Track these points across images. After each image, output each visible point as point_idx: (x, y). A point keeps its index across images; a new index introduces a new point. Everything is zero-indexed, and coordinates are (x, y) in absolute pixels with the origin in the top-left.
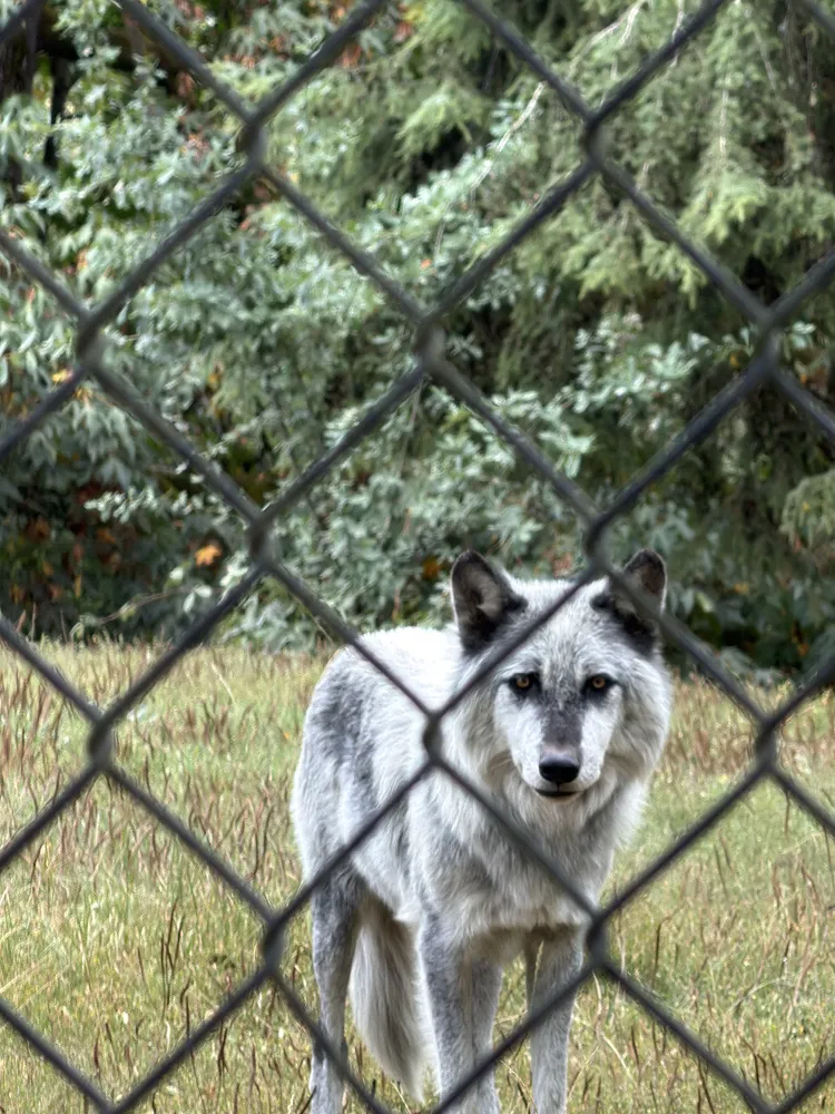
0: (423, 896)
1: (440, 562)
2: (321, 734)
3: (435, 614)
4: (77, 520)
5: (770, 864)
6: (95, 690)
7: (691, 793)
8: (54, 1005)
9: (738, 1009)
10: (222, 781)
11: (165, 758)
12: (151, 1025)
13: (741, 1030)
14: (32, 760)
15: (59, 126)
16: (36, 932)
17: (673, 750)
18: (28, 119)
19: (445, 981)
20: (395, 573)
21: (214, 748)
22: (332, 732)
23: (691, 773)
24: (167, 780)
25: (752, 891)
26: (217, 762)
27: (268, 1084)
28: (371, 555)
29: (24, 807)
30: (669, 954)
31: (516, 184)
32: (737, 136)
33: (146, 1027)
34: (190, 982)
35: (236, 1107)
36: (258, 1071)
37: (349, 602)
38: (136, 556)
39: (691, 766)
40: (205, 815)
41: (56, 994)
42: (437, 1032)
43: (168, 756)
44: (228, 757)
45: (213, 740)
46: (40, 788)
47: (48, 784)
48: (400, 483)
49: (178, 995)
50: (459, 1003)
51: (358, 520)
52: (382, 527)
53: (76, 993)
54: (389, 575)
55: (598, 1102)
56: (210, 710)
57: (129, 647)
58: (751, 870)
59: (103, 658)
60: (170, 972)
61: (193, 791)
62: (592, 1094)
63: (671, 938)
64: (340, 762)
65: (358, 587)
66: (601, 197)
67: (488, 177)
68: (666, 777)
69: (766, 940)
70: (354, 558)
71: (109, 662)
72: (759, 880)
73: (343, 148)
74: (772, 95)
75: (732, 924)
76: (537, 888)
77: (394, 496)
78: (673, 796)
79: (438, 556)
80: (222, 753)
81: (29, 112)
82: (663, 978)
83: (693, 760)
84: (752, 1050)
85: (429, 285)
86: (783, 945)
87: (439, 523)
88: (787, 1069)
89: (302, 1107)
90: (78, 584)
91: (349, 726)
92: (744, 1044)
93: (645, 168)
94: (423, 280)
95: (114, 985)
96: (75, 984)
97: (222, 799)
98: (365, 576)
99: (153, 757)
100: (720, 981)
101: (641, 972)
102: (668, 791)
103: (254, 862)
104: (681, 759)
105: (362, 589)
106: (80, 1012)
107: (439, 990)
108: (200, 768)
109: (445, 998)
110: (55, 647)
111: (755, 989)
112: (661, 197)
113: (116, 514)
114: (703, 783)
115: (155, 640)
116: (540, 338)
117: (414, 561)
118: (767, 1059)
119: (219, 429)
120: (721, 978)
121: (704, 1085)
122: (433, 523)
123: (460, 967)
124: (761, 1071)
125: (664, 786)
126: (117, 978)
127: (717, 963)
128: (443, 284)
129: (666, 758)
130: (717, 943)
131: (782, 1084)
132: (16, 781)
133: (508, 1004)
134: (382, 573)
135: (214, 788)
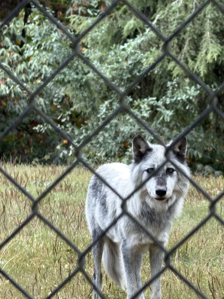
0: (122, 235)
1: (128, 143)
2: (92, 191)
3: (127, 157)
4: (31, 132)
5: (216, 225)
6: (36, 178)
7: (195, 205)
8: (24, 263)
9: (208, 264)
10: (70, 202)
11: (54, 196)
12: (51, 268)
13: (208, 270)
14: (19, 197)
15: (26, 26)
16: (20, 243)
17: (190, 194)
18: (18, 24)
19: (128, 258)
20: (116, 146)
21: (68, 193)
22: (95, 190)
23: (195, 200)
24: (55, 202)
25: (211, 232)
26: (68, 197)
27: (82, 284)
28: (110, 141)
29: (17, 209)
30: (189, 249)
31: (151, 43)
32: (212, 31)
33: (49, 269)
34: (61, 257)
35: (73, 291)
36: (79, 281)
37: (104, 154)
38: (47, 141)
39: (195, 198)
40: (65, 211)
41: (25, 260)
42: (126, 271)
43: (55, 195)
44: (71, 196)
45: (67, 191)
46: (21, 204)
47: (23, 203)
48: (118, 122)
49: (58, 260)
50: (132, 263)
51: (106, 132)
52: (113, 133)
53: (30, 260)
54: (115, 146)
55: (170, 290)
56: (66, 183)
57: (45, 166)
58: (211, 226)
59: (38, 169)
60: (56, 254)
61: (62, 205)
62: (169, 287)
63: (190, 245)
64: (96, 199)
65: (106, 149)
66: (176, 47)
67: (143, 41)
68: (189, 201)
69: (215, 245)
70: (105, 142)
71: (39, 170)
72: (213, 229)
73: (103, 32)
74: (221, 19)
75: (206, 241)
76: (155, 230)
77: (116, 125)
78: (190, 206)
79: (128, 142)
80: (69, 195)
81: (18, 22)
82: (188, 256)
83: (196, 196)
84: (212, 276)
85: (127, 69)
86: (220, 247)
87: (128, 133)
88: (221, 280)
89: (91, 291)
90: (32, 148)
91: (99, 189)
92: (209, 273)
93: (188, 40)
94: (125, 68)
95: (41, 258)
96: (30, 257)
97: (70, 207)
98: (108, 146)
99: (51, 196)
100: (203, 257)
101: (182, 254)
102: (189, 205)
103: (78, 224)
104: (193, 196)
105: (108, 150)
106: (31, 265)
107: (126, 260)
108: (64, 199)
109: (128, 262)
110: (25, 166)
111: (212, 259)
112: (192, 48)
113: (41, 130)
114: (198, 203)
115: (52, 164)
116: (163, 85)
117: (121, 143)
118: (215, 277)
119: (69, 107)
120: (203, 255)
121: (198, 285)
122: (127, 133)
123: (132, 254)
124: (214, 281)
125: (188, 203)
126: (41, 256)
127: (203, 252)
128: (130, 69)
129: (189, 196)
130: (202, 246)
131: (219, 285)
132: (14, 202)
133: (146, 263)
134: (113, 146)
135: (67, 204)
